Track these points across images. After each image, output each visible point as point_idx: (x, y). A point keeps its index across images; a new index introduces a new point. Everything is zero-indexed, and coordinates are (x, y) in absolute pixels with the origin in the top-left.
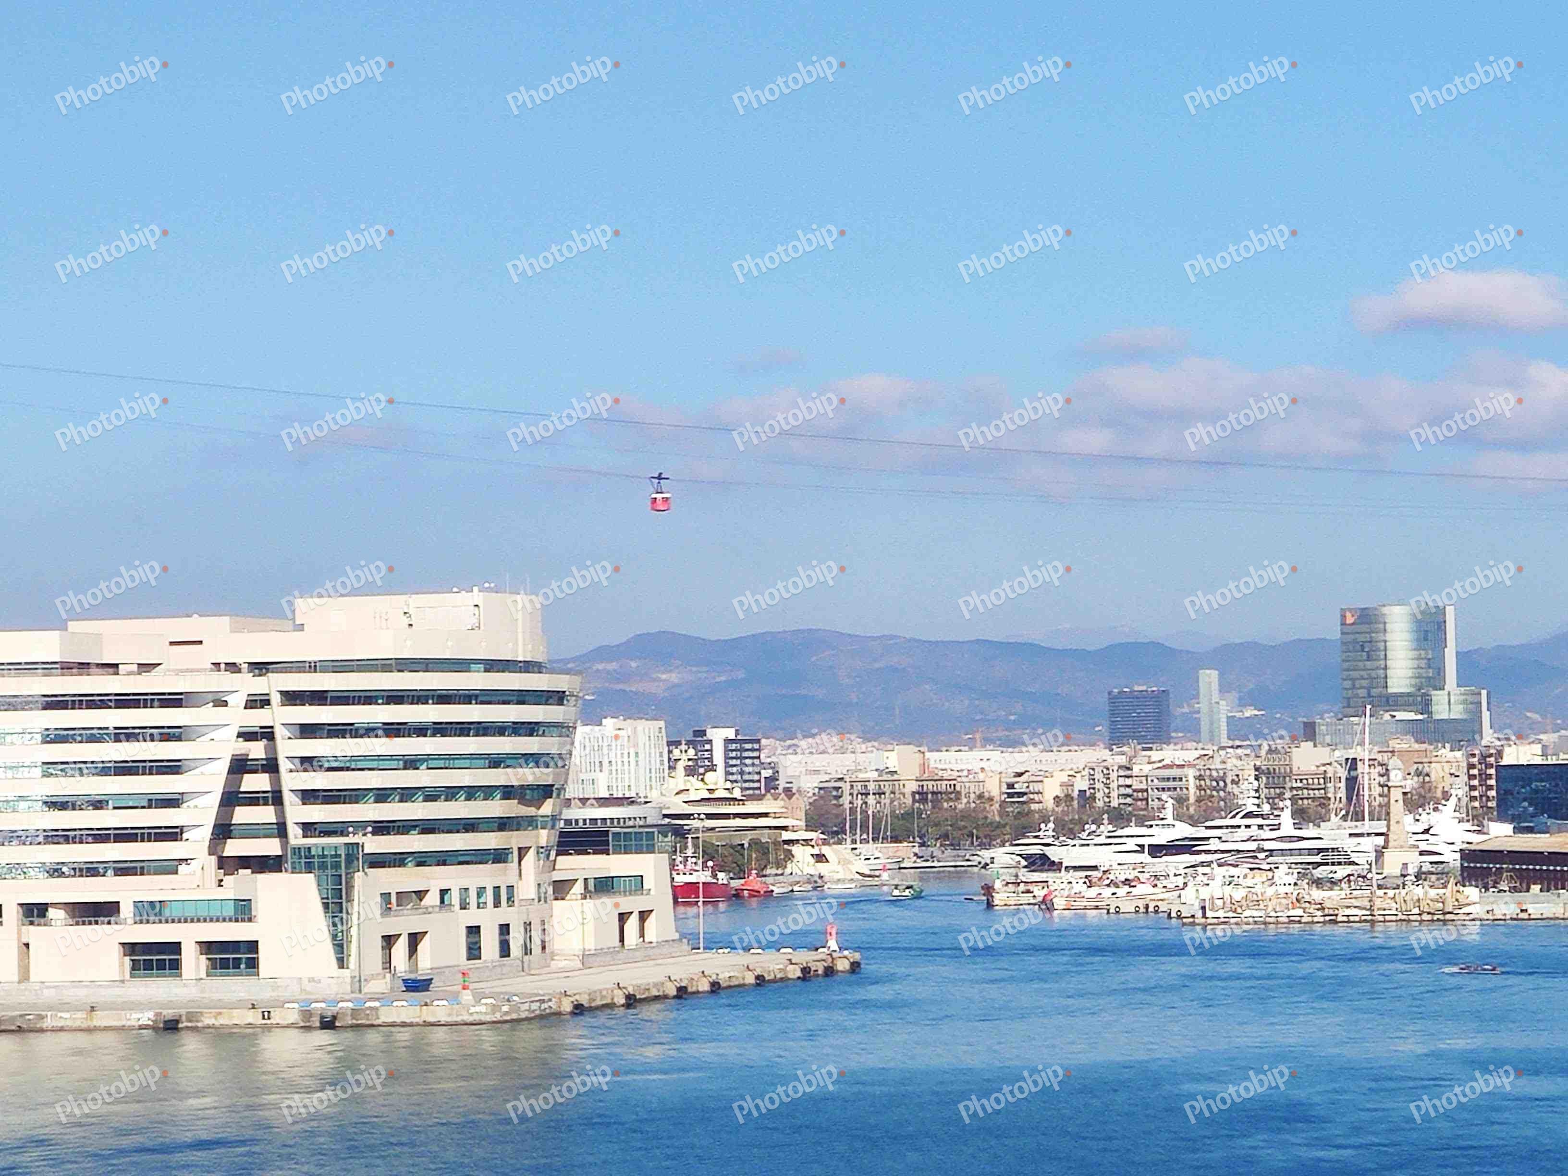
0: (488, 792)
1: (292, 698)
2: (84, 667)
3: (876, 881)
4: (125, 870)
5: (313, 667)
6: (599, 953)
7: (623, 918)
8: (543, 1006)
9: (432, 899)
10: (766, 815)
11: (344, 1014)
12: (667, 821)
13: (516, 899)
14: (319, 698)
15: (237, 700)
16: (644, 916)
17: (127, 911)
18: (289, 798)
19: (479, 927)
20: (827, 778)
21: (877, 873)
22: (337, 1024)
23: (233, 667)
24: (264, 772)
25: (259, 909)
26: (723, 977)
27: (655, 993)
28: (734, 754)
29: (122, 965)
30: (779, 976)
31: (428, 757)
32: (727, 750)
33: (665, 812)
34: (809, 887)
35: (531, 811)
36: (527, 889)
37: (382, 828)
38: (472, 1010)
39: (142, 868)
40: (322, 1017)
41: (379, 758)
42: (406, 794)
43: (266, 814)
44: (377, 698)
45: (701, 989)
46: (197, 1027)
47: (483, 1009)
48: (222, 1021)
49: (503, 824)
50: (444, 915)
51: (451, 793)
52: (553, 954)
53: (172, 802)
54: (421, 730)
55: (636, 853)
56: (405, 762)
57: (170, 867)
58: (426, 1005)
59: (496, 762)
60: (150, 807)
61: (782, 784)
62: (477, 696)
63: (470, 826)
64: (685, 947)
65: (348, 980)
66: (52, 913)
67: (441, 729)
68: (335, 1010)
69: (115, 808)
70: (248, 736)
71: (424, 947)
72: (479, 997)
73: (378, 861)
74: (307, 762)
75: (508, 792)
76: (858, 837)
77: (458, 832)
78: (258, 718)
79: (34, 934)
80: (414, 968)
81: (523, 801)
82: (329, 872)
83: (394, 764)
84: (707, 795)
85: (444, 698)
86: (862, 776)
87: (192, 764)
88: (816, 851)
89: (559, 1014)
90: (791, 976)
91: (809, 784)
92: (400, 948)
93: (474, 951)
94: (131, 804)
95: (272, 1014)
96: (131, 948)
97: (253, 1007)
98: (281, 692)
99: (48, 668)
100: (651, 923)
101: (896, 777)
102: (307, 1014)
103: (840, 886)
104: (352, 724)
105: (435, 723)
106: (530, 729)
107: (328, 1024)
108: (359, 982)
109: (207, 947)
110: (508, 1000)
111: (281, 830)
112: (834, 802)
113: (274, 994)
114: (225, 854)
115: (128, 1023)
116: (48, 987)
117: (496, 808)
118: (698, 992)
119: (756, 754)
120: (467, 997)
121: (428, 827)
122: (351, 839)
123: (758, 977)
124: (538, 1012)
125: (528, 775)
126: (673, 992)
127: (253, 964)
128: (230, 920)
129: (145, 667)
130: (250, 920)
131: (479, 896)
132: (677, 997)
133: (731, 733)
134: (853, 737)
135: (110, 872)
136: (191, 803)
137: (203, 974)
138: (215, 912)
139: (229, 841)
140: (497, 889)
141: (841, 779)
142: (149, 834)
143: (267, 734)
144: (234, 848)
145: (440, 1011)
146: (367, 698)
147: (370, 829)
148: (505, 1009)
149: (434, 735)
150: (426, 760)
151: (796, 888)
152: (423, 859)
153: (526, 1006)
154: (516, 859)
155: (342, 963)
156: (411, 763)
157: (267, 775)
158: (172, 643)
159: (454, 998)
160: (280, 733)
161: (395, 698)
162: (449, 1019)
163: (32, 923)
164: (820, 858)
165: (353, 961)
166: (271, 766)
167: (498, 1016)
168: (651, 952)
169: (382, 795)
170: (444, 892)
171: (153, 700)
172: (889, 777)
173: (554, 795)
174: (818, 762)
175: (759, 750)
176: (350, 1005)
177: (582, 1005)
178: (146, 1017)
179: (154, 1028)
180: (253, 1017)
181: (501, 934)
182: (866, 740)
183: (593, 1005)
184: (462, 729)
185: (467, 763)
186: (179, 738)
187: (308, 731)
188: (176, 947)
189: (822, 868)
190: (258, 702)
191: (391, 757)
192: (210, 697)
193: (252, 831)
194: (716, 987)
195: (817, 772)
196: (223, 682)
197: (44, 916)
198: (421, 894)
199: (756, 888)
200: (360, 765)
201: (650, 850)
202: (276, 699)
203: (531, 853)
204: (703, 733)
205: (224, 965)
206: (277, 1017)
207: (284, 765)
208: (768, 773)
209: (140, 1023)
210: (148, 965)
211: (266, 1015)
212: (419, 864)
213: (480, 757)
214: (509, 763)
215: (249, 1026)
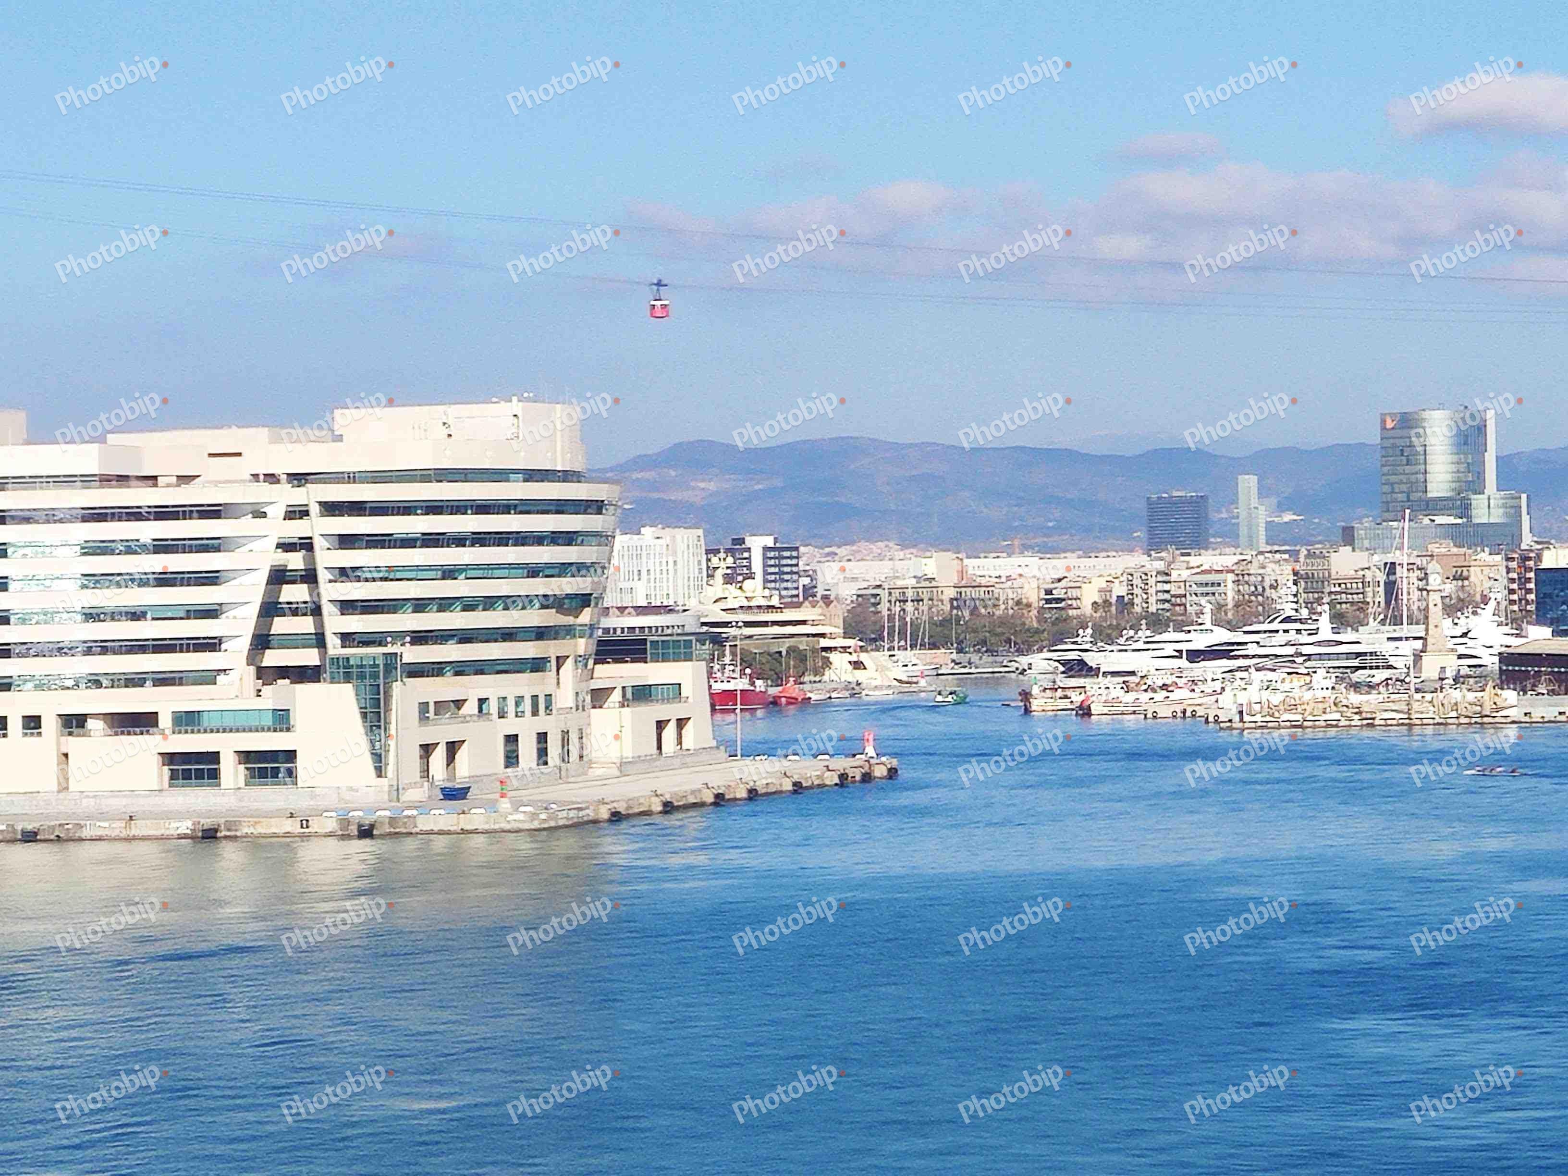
0: (527, 601)
1: (331, 509)
2: (123, 479)
3: (914, 688)
4: (164, 680)
5: (351, 478)
6: (638, 760)
7: (661, 725)
8: (581, 814)
9: (471, 708)
10: (804, 622)
11: (382, 823)
12: (705, 629)
13: (554, 707)
14: (357, 508)
15: (276, 512)
16: (681, 723)
17: (165, 721)
18: (328, 609)
19: (517, 736)
20: (865, 585)
21: (915, 680)
22: (375, 832)
23: (272, 478)
24: (302, 582)
25: (296, 719)
26: (760, 784)
27: (692, 800)
28: (772, 562)
29: (161, 776)
30: (816, 783)
31: (467, 568)
32: (765, 558)
33: (703, 620)
34: (847, 694)
35: (569, 620)
36: (565, 698)
37: (420, 638)
38: (510, 818)
39: (181, 678)
40: (360, 826)
41: (418, 568)
42: (444, 604)
43: (305, 625)
44: (416, 508)
45: (738, 796)
46: (236, 837)
47: (521, 817)
48: (260, 830)
49: (541, 634)
50: (482, 724)
51: (489, 603)
52: (590, 762)
53: (210, 613)
54: (459, 541)
55: (674, 661)
56: (444, 572)
57: (208, 678)
58: (464, 813)
59: (533, 571)
60: (188, 618)
61: (820, 592)
62: (516, 506)
63: (508, 635)
64: (722, 754)
65: (386, 789)
66: (91, 723)
67: (480, 539)
68: (373, 818)
69: (153, 619)
70: (287, 547)
71: (461, 755)
72: (517, 805)
73: (417, 671)
74: (344, 573)
75: (546, 601)
76: (896, 644)
77: (496, 641)
78: (297, 529)
79: (74, 744)
80: (452, 776)
81: (561, 610)
82: (367, 682)
83: (432, 574)
84: (746, 603)
85: (483, 508)
86: (900, 583)
87: (231, 575)
88: (854, 658)
89: (595, 822)
90: (828, 782)
91: (847, 592)
92: (439, 757)
93: (511, 759)
94: (170, 615)
95: (310, 823)
96: (170, 758)
97: (292, 816)
98: (320, 503)
99: (87, 480)
100: (689, 731)
101: (934, 584)
102: (345, 822)
103: (877, 693)
104: (391, 535)
105: (474, 533)
106: (568, 538)
107: (366, 833)
108: (396, 791)
109: (246, 756)
110: (546, 809)
111: (320, 640)
112: (872, 609)
113: (312, 803)
114: (264, 665)
115: (168, 832)
116: (88, 797)
117: (534, 617)
118: (735, 799)
119: (794, 562)
120: (505, 805)
121: (466, 637)
122: (389, 649)
123: (795, 784)
124: (576, 820)
125: (565, 584)
126: (710, 799)
127: (290, 774)
128: (269, 730)
129: (185, 479)
130: (288, 730)
131: (517, 704)
132: (715, 804)
133: (769, 541)
134: (891, 544)
135: (148, 683)
136: (230, 614)
137: (242, 784)
138: (253, 722)
139: (267, 651)
140: (535, 698)
141: (879, 586)
142: (188, 645)
143: (306, 545)
144: (273, 658)
145: (477, 819)
146: (406, 509)
147: (408, 639)
148: (543, 816)
149: (473, 545)
150: (465, 570)
151: (834, 695)
152: (461, 669)
153: (561, 815)
154: (554, 668)
155: (380, 772)
156: (449, 573)
157: (305, 586)
158: (210, 455)
159: (491, 806)
160: (319, 544)
161: (434, 508)
162: (486, 827)
163: (70, 734)
164: (858, 665)
165: (391, 770)
166: (310, 577)
167: (536, 825)
168: (688, 760)
169: (420, 605)
170: (482, 701)
171: (191, 511)
172: (927, 584)
173: (593, 604)
174: (855, 568)
175: (797, 558)
176: (388, 813)
177: (619, 813)
178: (185, 826)
179: (193, 838)
180: (292, 826)
181: (539, 742)
182: (904, 546)
183: (630, 812)
184: (501, 539)
185: (504, 573)
186: (217, 549)
187: (347, 541)
188: (214, 757)
189: (860, 675)
190: (297, 513)
191: (430, 568)
192: (250, 508)
193: (292, 642)
194: (753, 794)
195: (854, 579)
196: (262, 493)
197: (83, 727)
198: (459, 704)
199: (794, 695)
200: (399, 575)
201: (688, 658)
202: (314, 509)
203: (569, 663)
204: (743, 541)
205: (262, 774)
206: (316, 826)
207: (323, 576)
208: (806, 581)
209: (179, 832)
210: (187, 775)
211: (305, 823)
212: (457, 674)
213: (518, 566)
214: (547, 572)
215: (287, 835)
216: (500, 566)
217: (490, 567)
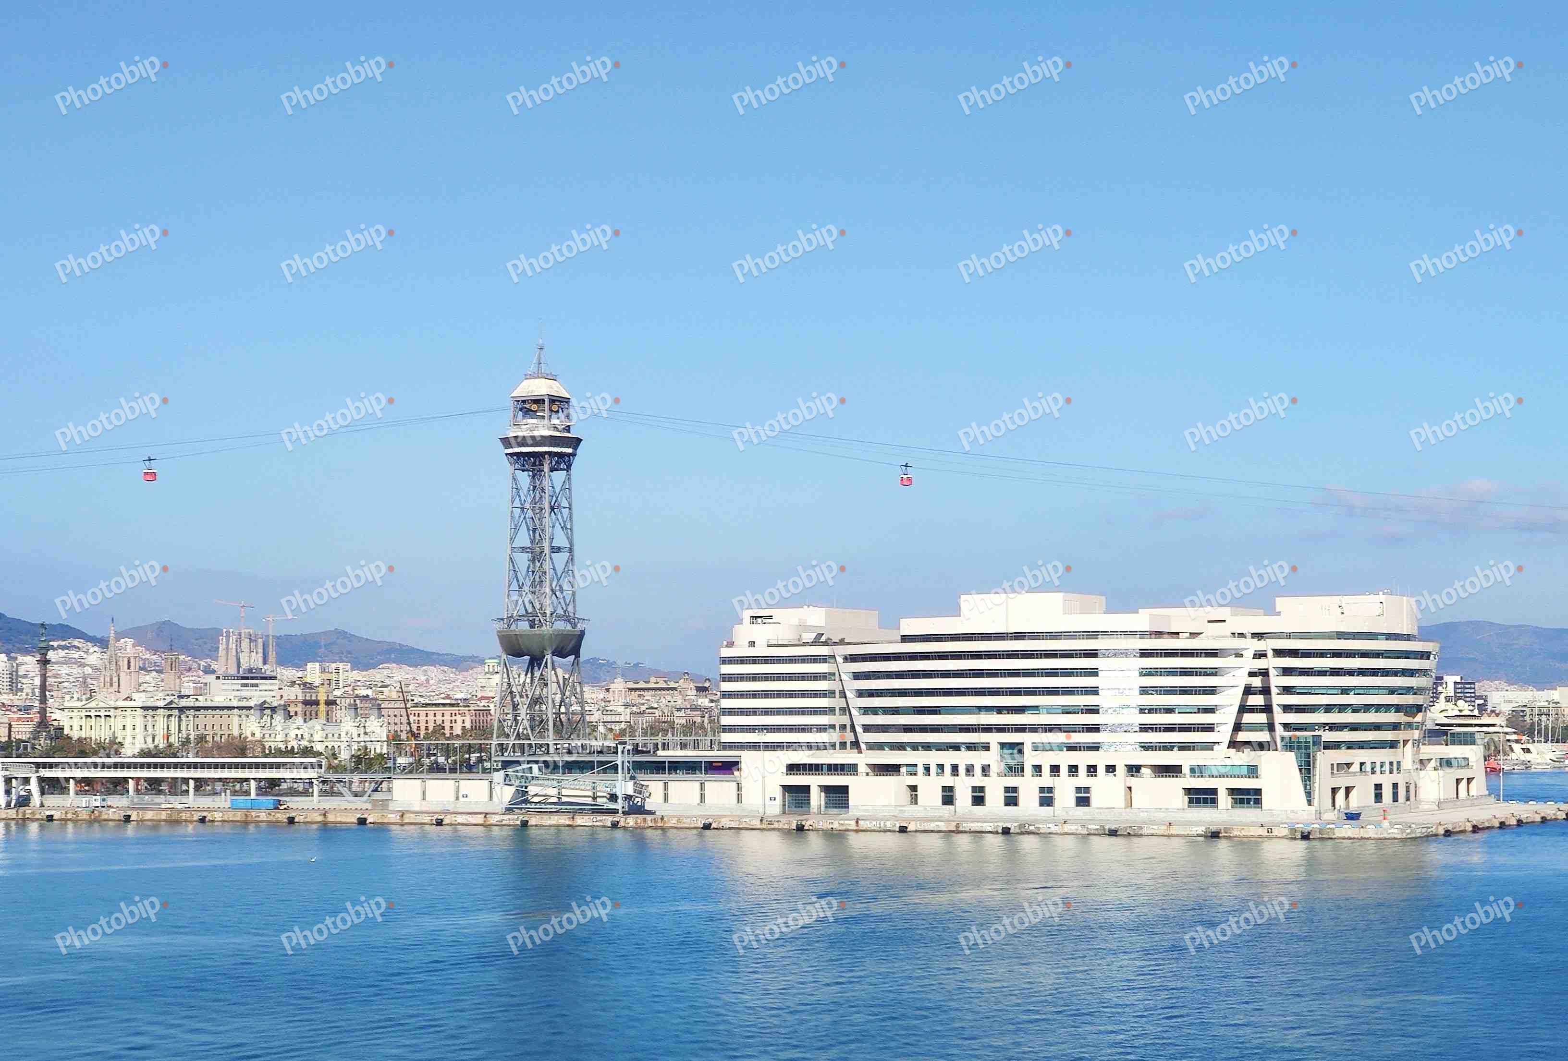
0: (1387, 708)
1: (1279, 653)
2: (1159, 634)
3: (1562, 765)
4: (1184, 747)
5: (1289, 636)
6: (1446, 801)
7: (1458, 781)
8: (1429, 830)
9: (1355, 768)
11: (1316, 831)
13: (1402, 769)
14: (1294, 653)
15: (1249, 654)
16: (1469, 780)
17: (1186, 770)
18: (1276, 710)
19: (1381, 784)
20: (1517, 705)
21: (1562, 760)
22: (1311, 837)
23: (1241, 635)
24: (1260, 694)
25: (1262, 771)
26: (1523, 817)
27: (1487, 825)
28: (1459, 691)
29: (1183, 801)
30: (1553, 817)
31: (1355, 688)
32: (1455, 688)
34: (1523, 767)
35: (1410, 719)
36: (1408, 763)
37: (1333, 727)
38: (1390, 831)
39: (1194, 746)
40: (1302, 833)
41: (1328, 687)
42: (1342, 708)
43: (1262, 718)
44: (1327, 654)
45: (1512, 824)
46: (1230, 837)
47: (1396, 831)
48: (1244, 833)
49: (1396, 727)
50: (1363, 777)
51: (1367, 708)
52: (1420, 801)
53: (1209, 710)
54: (1350, 673)
55: (1464, 745)
56: (1342, 690)
57: (1209, 747)
58: (1362, 827)
59: (1392, 691)
60: (1199, 713)
61: (1489, 708)
62: (1383, 654)
63: (1377, 727)
64: (1492, 799)
65: (1314, 812)
66: (1143, 770)
67: (1362, 672)
68: (1309, 829)
69: (1179, 713)
70: (1252, 674)
71: (1353, 794)
72: (1392, 825)
73: (1328, 746)
74: (1287, 690)
75: (1398, 708)
76: (1536, 739)
77: (1370, 730)
78: (1261, 664)
79: (1133, 782)
80: (1348, 807)
81: (1407, 714)
82: (1303, 751)
83: (1335, 691)
85: (1364, 654)
86: (1538, 704)
87: (1223, 689)
88: (1524, 746)
89: (1436, 835)
90: (1559, 817)
91: (1506, 708)
92: (1341, 795)
93: (1378, 797)
94: (1188, 711)
95: (1273, 830)
96: (1188, 791)
97: (1262, 826)
98: (1273, 649)
99: (1143, 634)
100: (1473, 784)
101: (1559, 705)
102: (1293, 831)
103: (1540, 767)
104: (1313, 668)
105: (1359, 669)
106: (1411, 673)
107: (1305, 837)
108: (1319, 813)
109: (1232, 791)
110: (1410, 827)
111: (1271, 727)
112: (1521, 719)
113: (1271, 819)
114: (1238, 740)
115: (1191, 833)
116: (1143, 812)
117: (1391, 717)
118: (1510, 825)
119: (1473, 691)
121: (1354, 727)
122: (1317, 733)
123: (1542, 818)
124: (1425, 834)
125: (1409, 699)
126: (1498, 825)
127: (1258, 802)
128: (1246, 777)
129: (1193, 635)
130: (1257, 777)
131: (1382, 767)
132: (1500, 828)
133: (1458, 679)
135: (1176, 749)
136: (1222, 711)
137: (1230, 807)
138: (1237, 772)
139: (1240, 732)
140: (1373, 763)
141: (1525, 706)
142: (1198, 728)
143: (1264, 673)
144: (1242, 736)
145: (1370, 832)
146: (1321, 654)
147: (1327, 728)
148: (1408, 831)
149: (1358, 675)
150: (1354, 689)
151: (1516, 767)
152: (1351, 745)
153: (1419, 830)
154: (1402, 747)
155: (1310, 803)
156: (1345, 691)
157: (1262, 697)
158: (1209, 622)
160: (1272, 673)
161: (1337, 654)
162: (1376, 836)
163: (1132, 776)
164: (1528, 751)
165: (1316, 802)
166: (1266, 691)
167: (1404, 836)
168: (1475, 801)
169: (1328, 709)
170: (1362, 764)
171: (1201, 653)
172: (1554, 705)
173: (1423, 710)
174: (1510, 695)
175: (1474, 688)
176: (1318, 826)
177: (1449, 830)
178: (1201, 830)
179: (1205, 836)
180: (1263, 832)
183: (1455, 830)
184: (1374, 672)
185: (1376, 691)
186: (1215, 674)
187: (1287, 672)
188: (1214, 791)
189: (1528, 757)
190: (1260, 655)
191: (1334, 688)
192: (1233, 652)
193: (1254, 727)
194: (1520, 823)
195: (1510, 702)
196: (1237, 643)
197: (1139, 772)
198: (1349, 765)
199: (1494, 766)
200: (1317, 692)
201: (1473, 743)
202: (1270, 653)
203: (1410, 743)
204: (1442, 678)
205: (1242, 801)
206: (1276, 832)
207: (1274, 691)
208: (1481, 702)
209: (1198, 833)
210: (1198, 801)
211: (1270, 831)
212: (1349, 748)
213: (1384, 688)
214: (1400, 692)
215: (1260, 836)
216: (1373, 688)
217: (1368, 688)
